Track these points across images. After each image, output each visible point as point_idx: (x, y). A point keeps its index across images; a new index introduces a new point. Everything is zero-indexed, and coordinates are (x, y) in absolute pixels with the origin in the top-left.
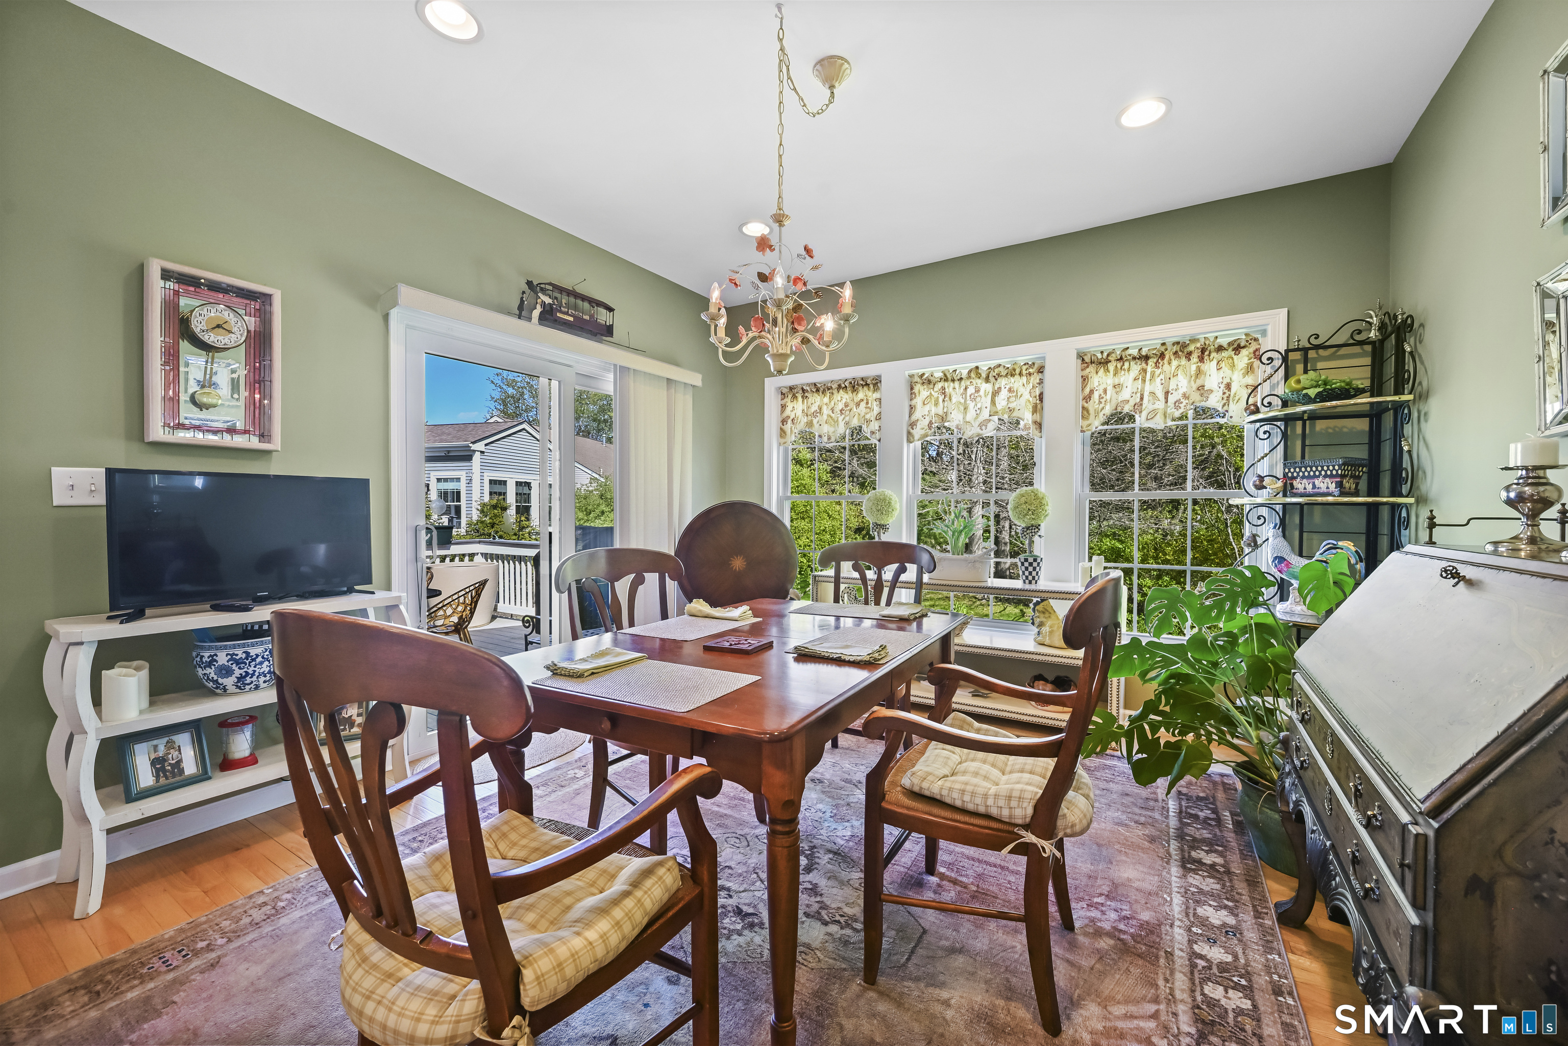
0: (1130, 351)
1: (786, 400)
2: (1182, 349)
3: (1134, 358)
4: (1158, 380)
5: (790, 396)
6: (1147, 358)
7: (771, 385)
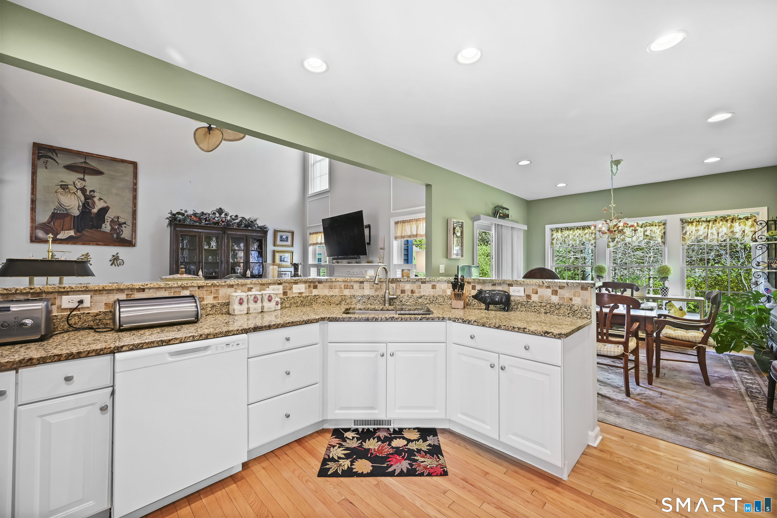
0: (702, 219)
1: (553, 232)
2: (724, 219)
3: (704, 221)
4: (714, 229)
5: (555, 231)
6: (709, 221)
7: (548, 227)
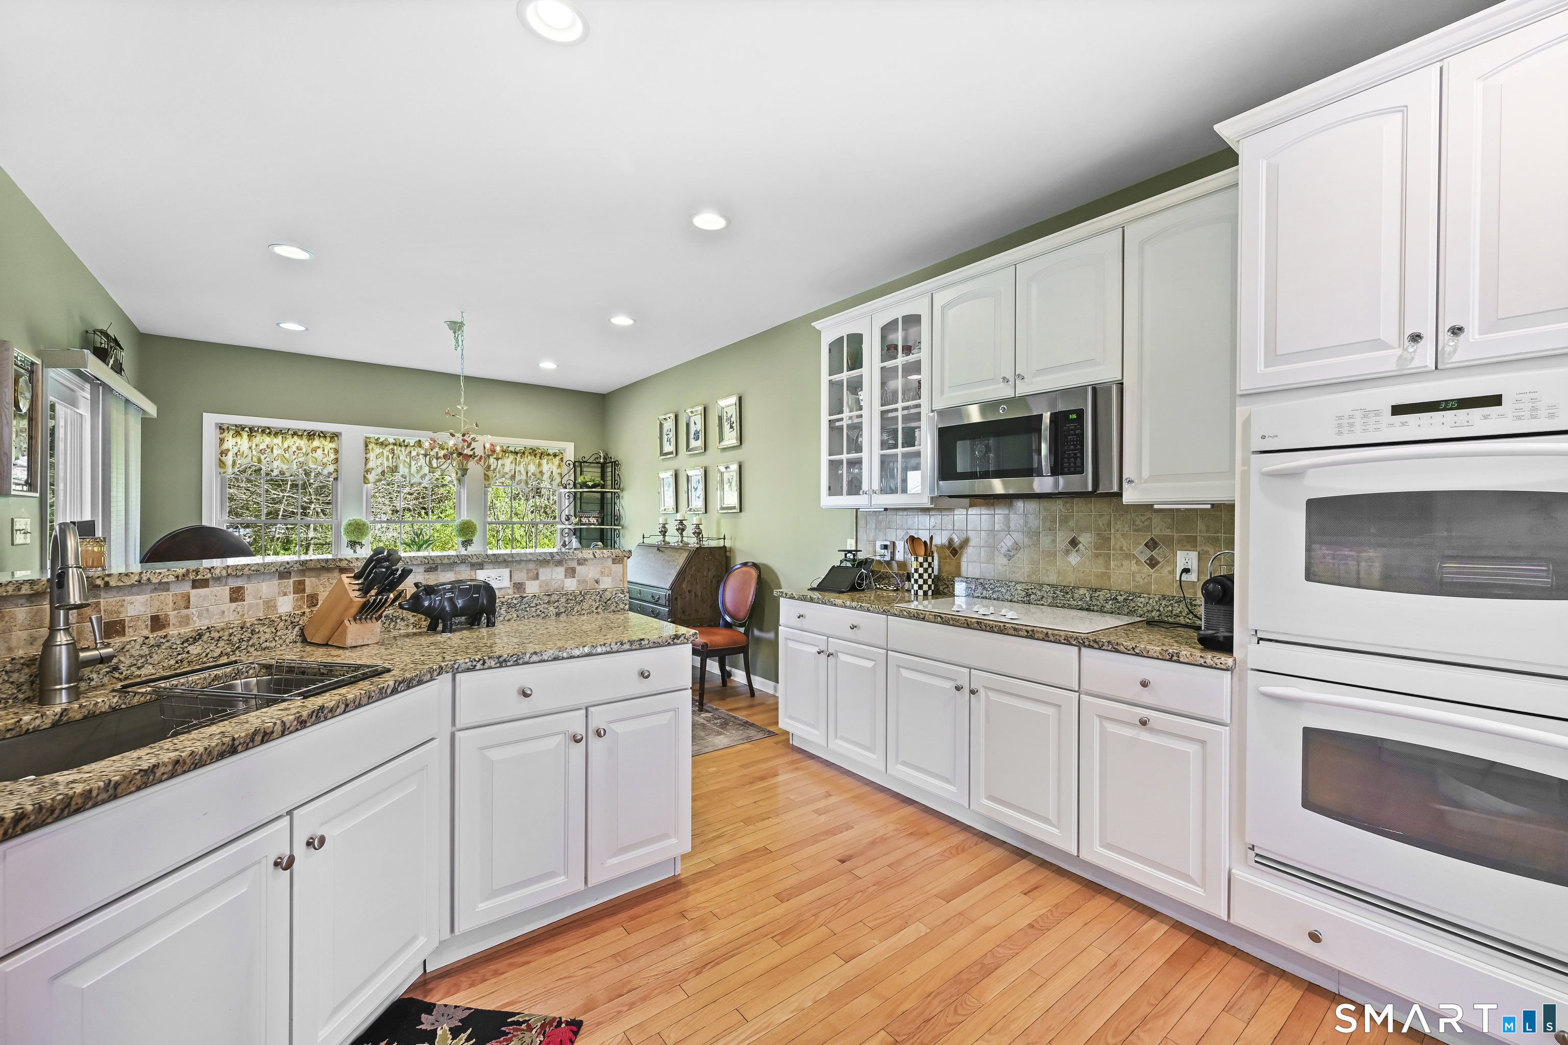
0: (510, 449)
1: (225, 434)
3: (511, 452)
5: (231, 433)
6: (517, 453)
7: (210, 421)
